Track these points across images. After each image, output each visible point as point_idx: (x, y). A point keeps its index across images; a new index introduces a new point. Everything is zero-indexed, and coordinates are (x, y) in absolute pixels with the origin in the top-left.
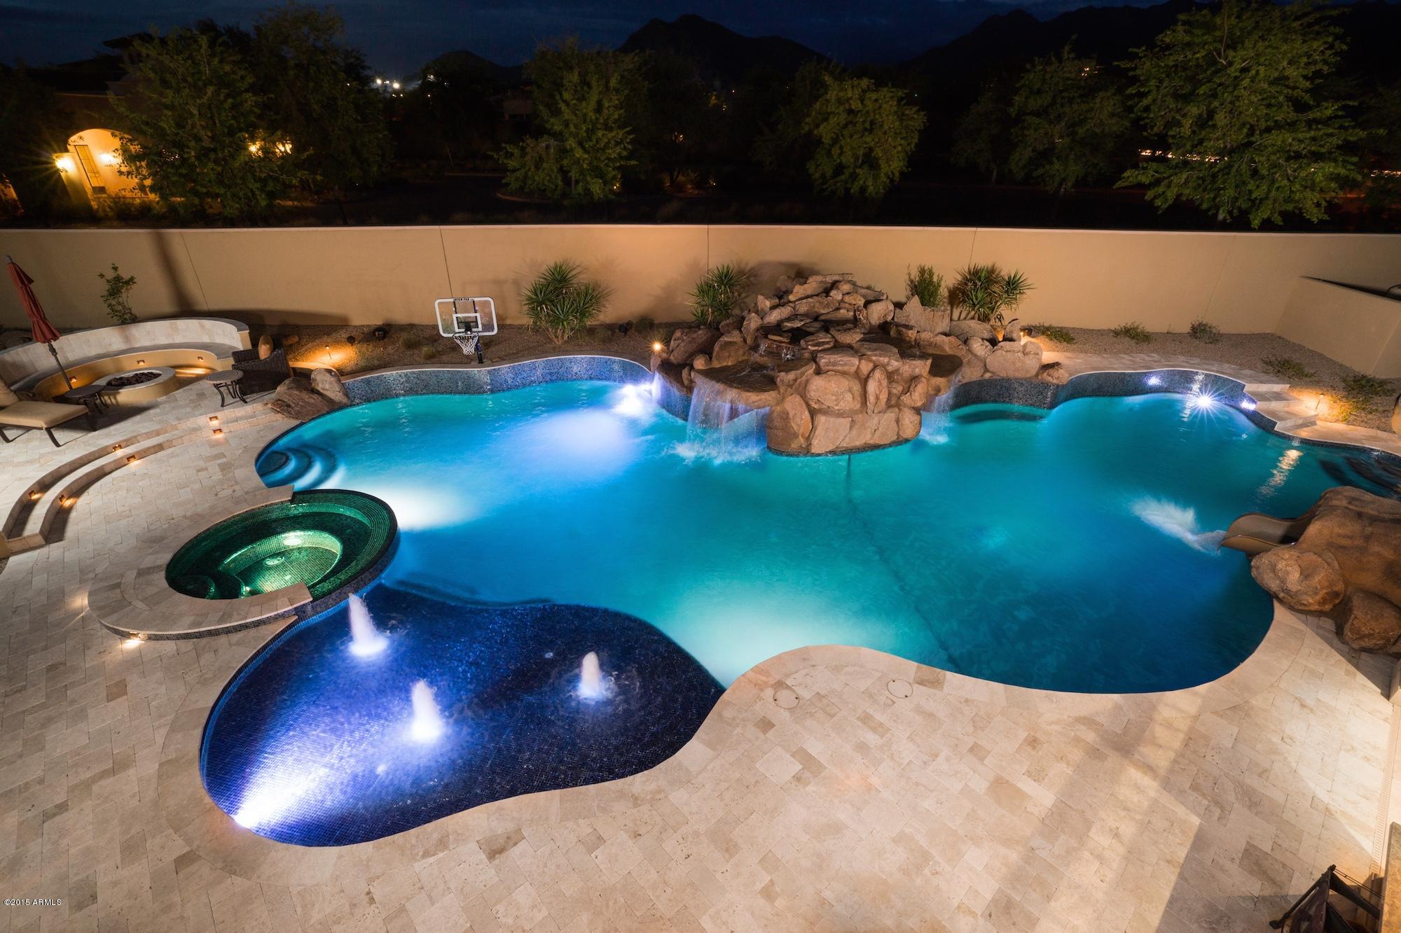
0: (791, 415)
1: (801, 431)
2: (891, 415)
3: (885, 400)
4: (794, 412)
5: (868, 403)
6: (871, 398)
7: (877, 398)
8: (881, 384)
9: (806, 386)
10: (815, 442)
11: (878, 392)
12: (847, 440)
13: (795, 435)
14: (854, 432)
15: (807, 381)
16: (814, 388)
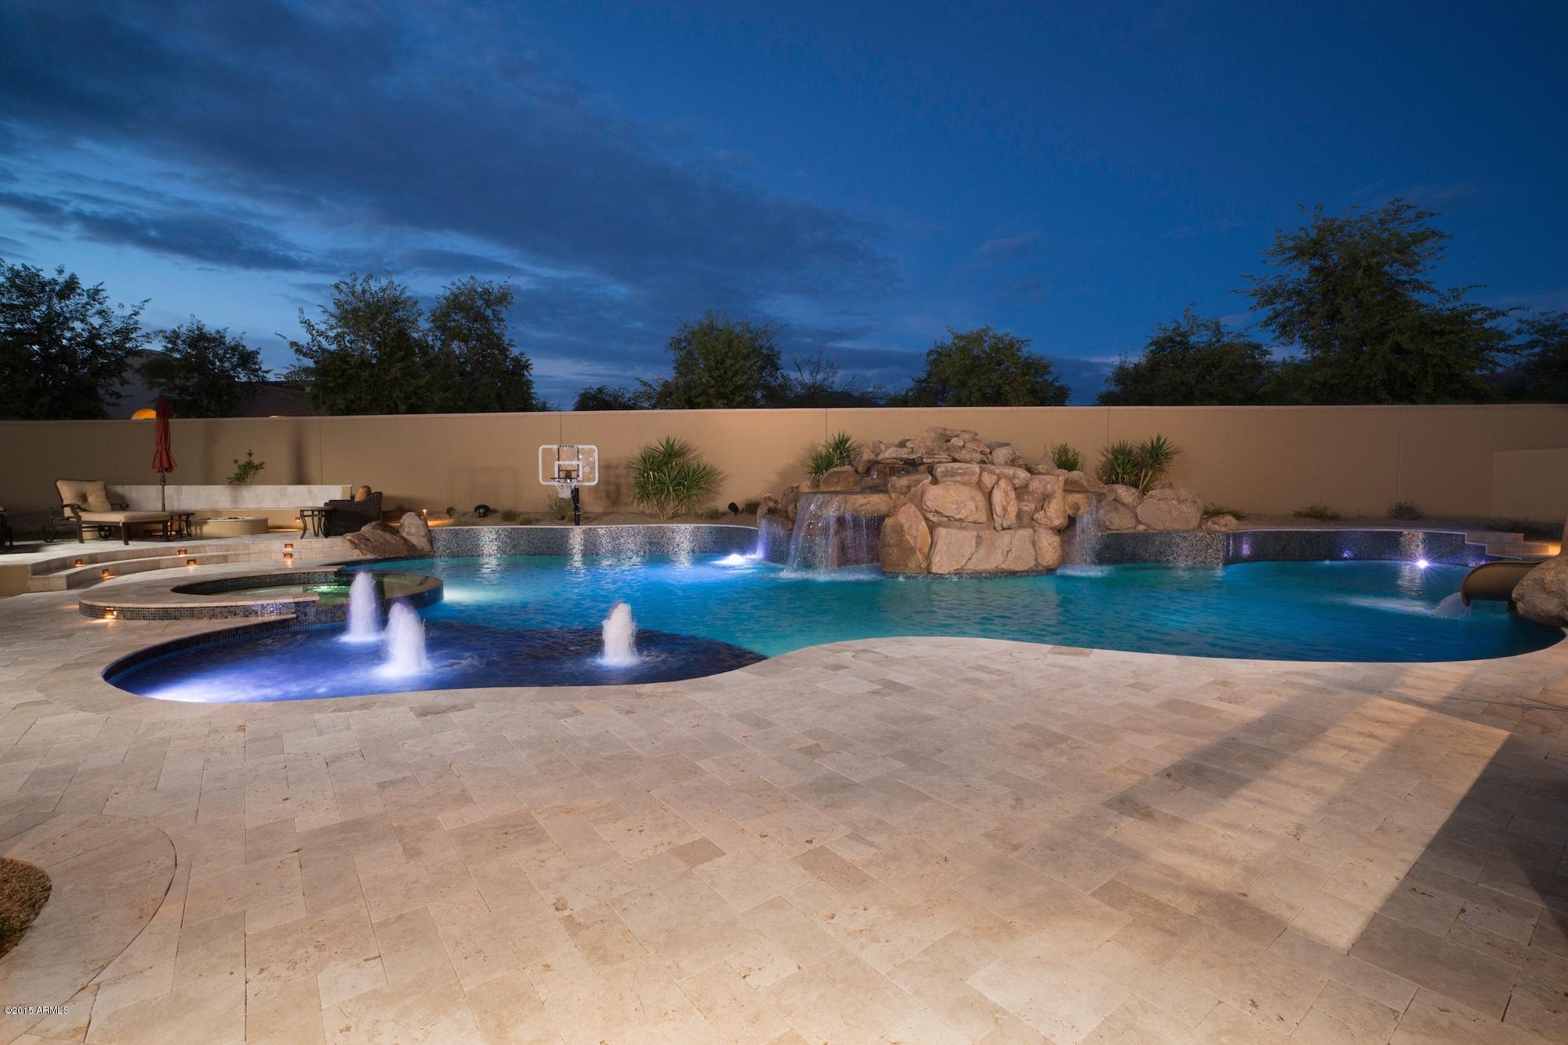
0: (906, 528)
1: (918, 545)
2: (1024, 533)
3: (1015, 514)
4: (909, 524)
5: (995, 516)
6: (998, 510)
7: (1005, 509)
8: (1007, 495)
9: (922, 497)
10: (936, 559)
11: (1005, 504)
12: (974, 559)
13: (912, 551)
14: (982, 552)
15: (923, 492)
16: (931, 497)
